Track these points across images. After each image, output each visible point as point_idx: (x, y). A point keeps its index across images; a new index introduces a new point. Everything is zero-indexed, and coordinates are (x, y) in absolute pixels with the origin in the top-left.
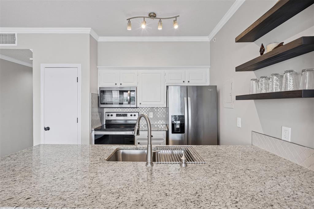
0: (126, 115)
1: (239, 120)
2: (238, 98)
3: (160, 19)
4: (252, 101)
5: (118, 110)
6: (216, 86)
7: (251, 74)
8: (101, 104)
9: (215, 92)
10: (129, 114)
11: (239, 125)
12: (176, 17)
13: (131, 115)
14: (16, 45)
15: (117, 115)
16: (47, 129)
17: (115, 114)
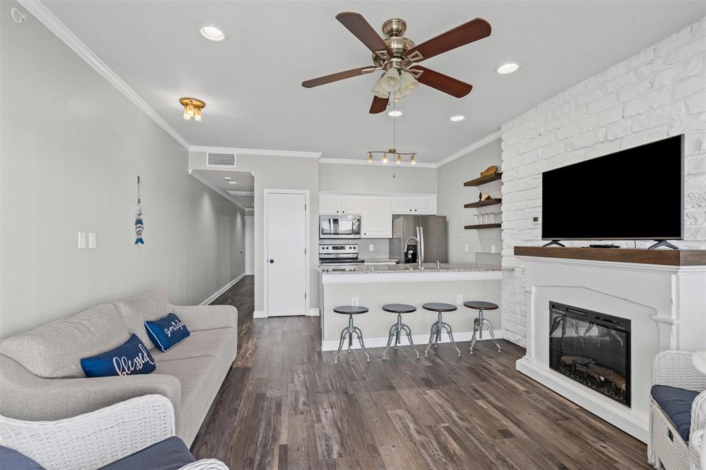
0: (342, 248)
1: (467, 246)
2: (466, 228)
3: (399, 154)
4: (475, 230)
5: (334, 242)
6: (445, 217)
7: (474, 210)
8: (323, 234)
9: (443, 221)
10: (347, 247)
11: (467, 250)
12: (413, 154)
13: (350, 248)
14: (235, 166)
15: (334, 248)
16: (272, 261)
17: (330, 247)
